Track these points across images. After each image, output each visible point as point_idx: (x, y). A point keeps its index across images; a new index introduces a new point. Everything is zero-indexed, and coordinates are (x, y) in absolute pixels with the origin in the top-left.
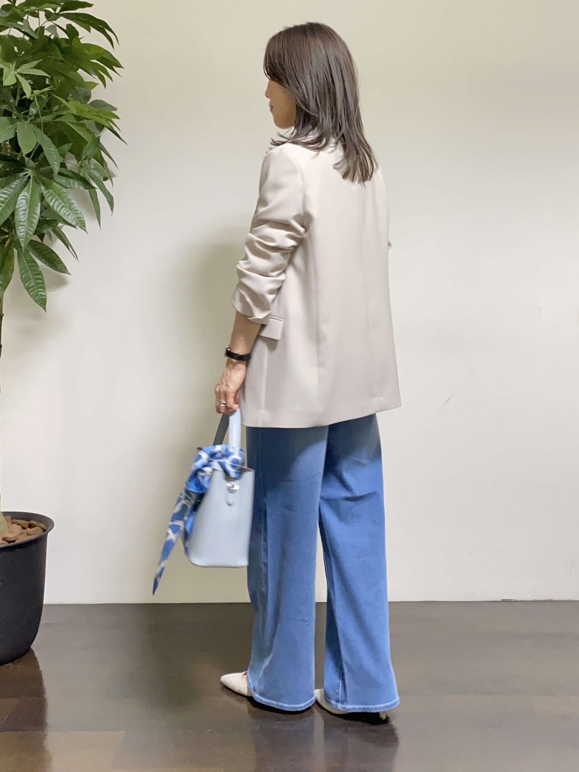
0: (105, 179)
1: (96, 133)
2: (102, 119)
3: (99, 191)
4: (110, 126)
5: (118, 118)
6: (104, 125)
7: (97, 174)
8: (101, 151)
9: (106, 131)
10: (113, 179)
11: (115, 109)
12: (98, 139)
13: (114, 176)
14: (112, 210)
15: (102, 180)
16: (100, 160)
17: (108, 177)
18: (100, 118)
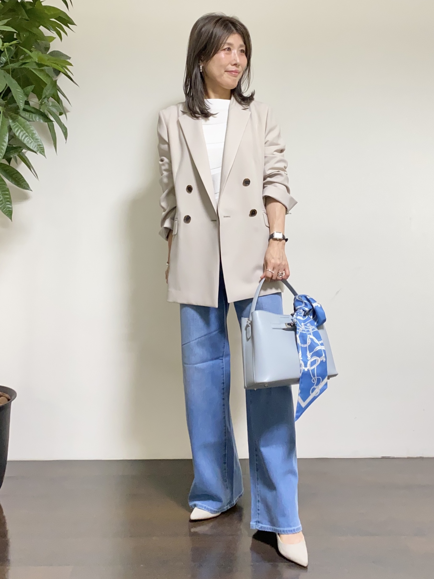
0: (61, 114)
1: (53, 77)
2: (59, 66)
3: (55, 124)
4: (66, 72)
5: (71, 65)
6: (61, 71)
7: (54, 110)
8: (57, 91)
9: (62, 76)
10: (67, 114)
11: (69, 58)
12: (56, 81)
13: (68, 111)
14: (66, 139)
15: (58, 115)
16: (56, 99)
17: (63, 112)
18: (58, 65)
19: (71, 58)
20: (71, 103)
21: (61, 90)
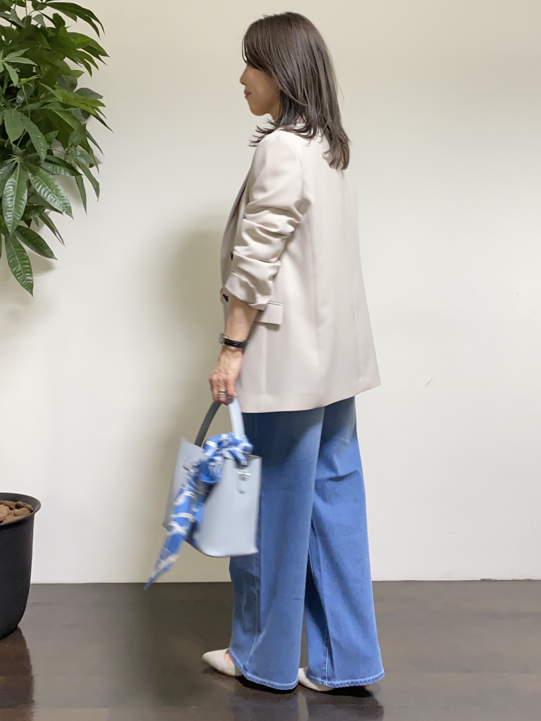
0: (91, 166)
1: (82, 121)
2: (89, 107)
3: (85, 178)
4: (97, 114)
5: (103, 105)
6: (91, 113)
7: (83, 161)
8: (87, 139)
9: (92, 119)
10: (99, 165)
11: (101, 97)
12: (85, 125)
13: (100, 163)
14: (98, 196)
15: (88, 168)
16: (85, 148)
17: (94, 164)
18: (86, 105)
19: (103, 98)
20: (103, 153)
21: (91, 137)
